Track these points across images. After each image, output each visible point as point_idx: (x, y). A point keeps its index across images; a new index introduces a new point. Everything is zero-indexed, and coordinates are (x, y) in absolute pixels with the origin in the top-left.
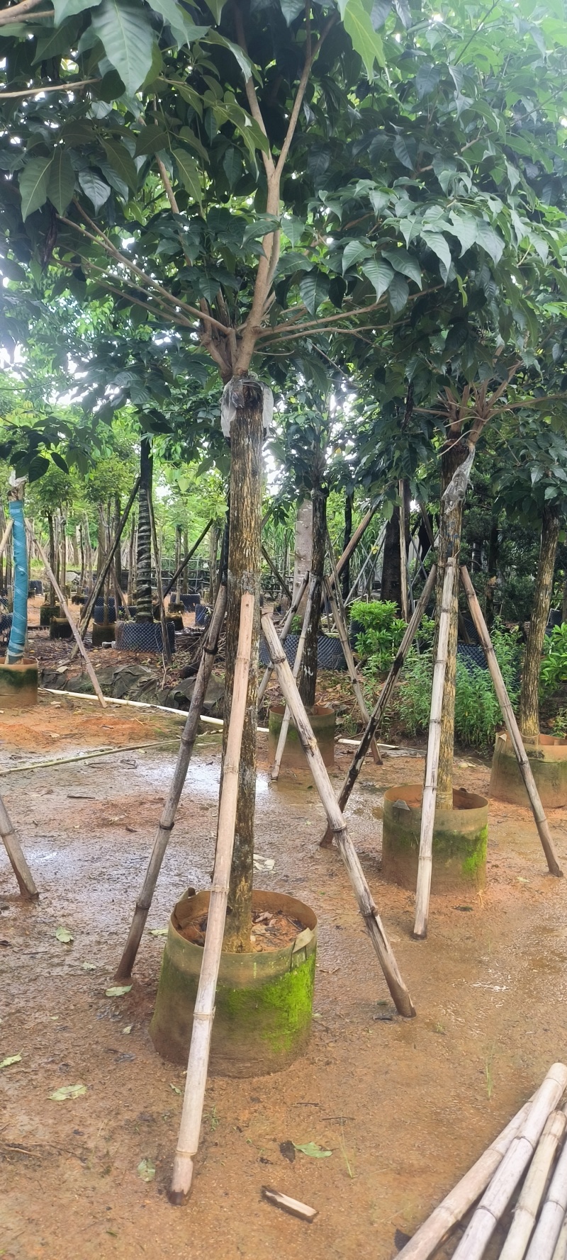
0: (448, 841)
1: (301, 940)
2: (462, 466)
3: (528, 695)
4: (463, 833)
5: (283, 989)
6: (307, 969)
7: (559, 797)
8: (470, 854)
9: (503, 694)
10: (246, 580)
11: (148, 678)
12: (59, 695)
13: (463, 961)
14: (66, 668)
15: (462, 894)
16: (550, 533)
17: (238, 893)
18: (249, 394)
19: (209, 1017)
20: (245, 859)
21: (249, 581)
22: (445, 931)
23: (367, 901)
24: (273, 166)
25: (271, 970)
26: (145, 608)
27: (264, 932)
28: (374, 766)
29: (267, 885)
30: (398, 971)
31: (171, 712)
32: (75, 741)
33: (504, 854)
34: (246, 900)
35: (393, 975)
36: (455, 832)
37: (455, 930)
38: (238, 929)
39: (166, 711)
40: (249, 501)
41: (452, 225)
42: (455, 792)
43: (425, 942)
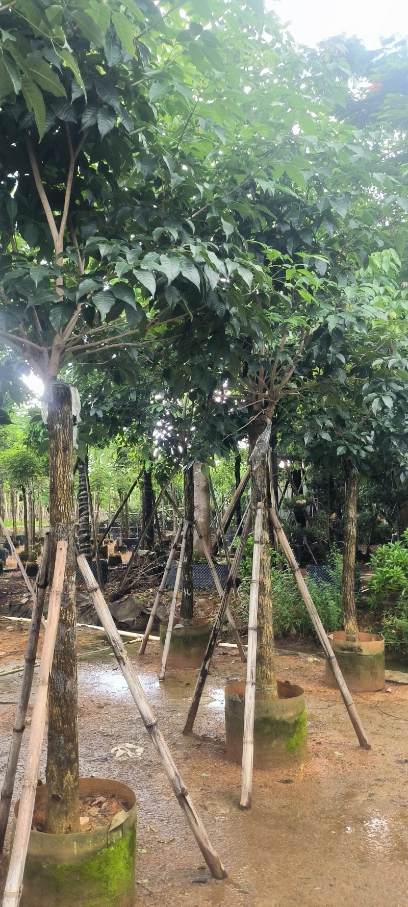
0: (272, 725)
1: (116, 820)
2: (263, 435)
3: (347, 603)
4: (284, 718)
5: (101, 863)
6: (124, 845)
7: (377, 683)
8: (291, 735)
9: (310, 604)
10: (61, 529)
11: (87, 603)
12: (15, 621)
13: (277, 826)
14: (27, 599)
15: (287, 768)
16: (350, 479)
17: (65, 784)
18: (58, 392)
19: (16, 894)
20: (70, 755)
21: (63, 530)
22: (267, 802)
23: (177, 784)
24: (57, 233)
25: (89, 847)
26: (85, 550)
27: (97, 813)
28: (241, 664)
29: (133, 770)
30: (208, 841)
31: (96, 629)
32: (16, 658)
33: (328, 733)
34: (72, 789)
35: (205, 844)
36: (278, 717)
37: (276, 800)
38: (66, 813)
39: (93, 628)
40: (62, 470)
41: (160, 264)
42: (279, 683)
43: (249, 812)
